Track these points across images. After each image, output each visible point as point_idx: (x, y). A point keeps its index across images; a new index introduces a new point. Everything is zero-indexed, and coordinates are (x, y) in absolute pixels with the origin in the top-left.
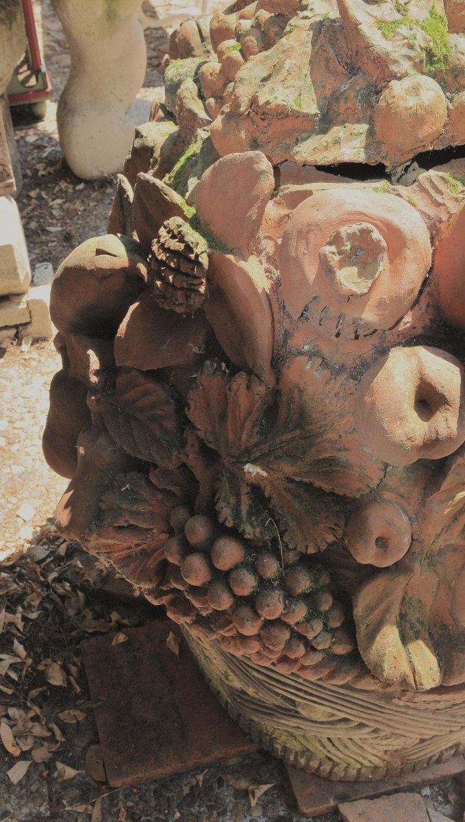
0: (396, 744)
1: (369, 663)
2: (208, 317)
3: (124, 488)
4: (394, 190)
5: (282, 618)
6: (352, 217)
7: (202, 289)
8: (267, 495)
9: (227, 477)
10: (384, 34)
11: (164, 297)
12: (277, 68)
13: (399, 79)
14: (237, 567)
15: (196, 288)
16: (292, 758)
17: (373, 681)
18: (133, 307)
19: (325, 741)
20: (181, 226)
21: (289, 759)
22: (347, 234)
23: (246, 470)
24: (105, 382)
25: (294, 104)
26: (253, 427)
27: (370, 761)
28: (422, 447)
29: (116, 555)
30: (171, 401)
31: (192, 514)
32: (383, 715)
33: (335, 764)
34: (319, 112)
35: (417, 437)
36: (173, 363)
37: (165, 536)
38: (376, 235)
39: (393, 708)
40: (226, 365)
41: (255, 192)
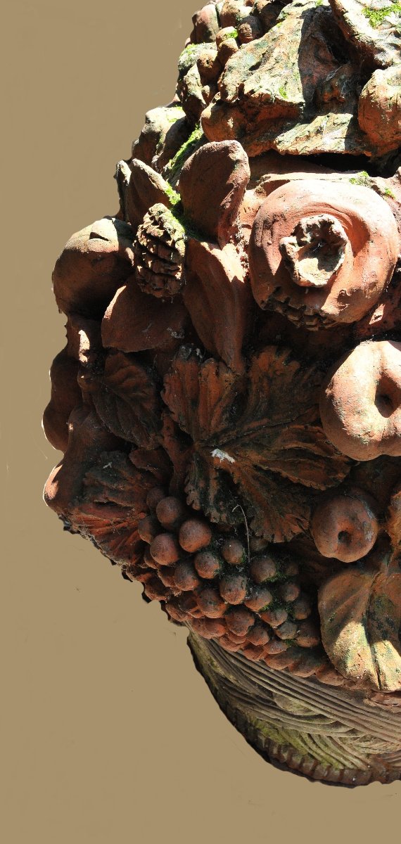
0: (377, 748)
1: (333, 658)
2: (186, 303)
3: (106, 466)
4: (372, 182)
5: (245, 603)
6: (317, 208)
7: (178, 276)
8: (236, 482)
9: (198, 461)
10: (371, 22)
11: (144, 281)
12: (265, 57)
13: (384, 68)
14: (203, 550)
15: (172, 274)
16: (275, 751)
17: (336, 677)
18: (120, 291)
19: (305, 737)
20: (162, 213)
21: (272, 752)
22: (308, 225)
23: (213, 455)
24: (96, 362)
25: (278, 93)
26: (223, 413)
27: (353, 764)
28: (380, 442)
29: (98, 530)
30: (152, 384)
31: (167, 494)
32: (356, 715)
33: (317, 763)
34: (304, 101)
35: (375, 432)
36: (153, 347)
37: (143, 516)
38: (338, 227)
39: (365, 708)
40: (201, 351)
41: (230, 181)
